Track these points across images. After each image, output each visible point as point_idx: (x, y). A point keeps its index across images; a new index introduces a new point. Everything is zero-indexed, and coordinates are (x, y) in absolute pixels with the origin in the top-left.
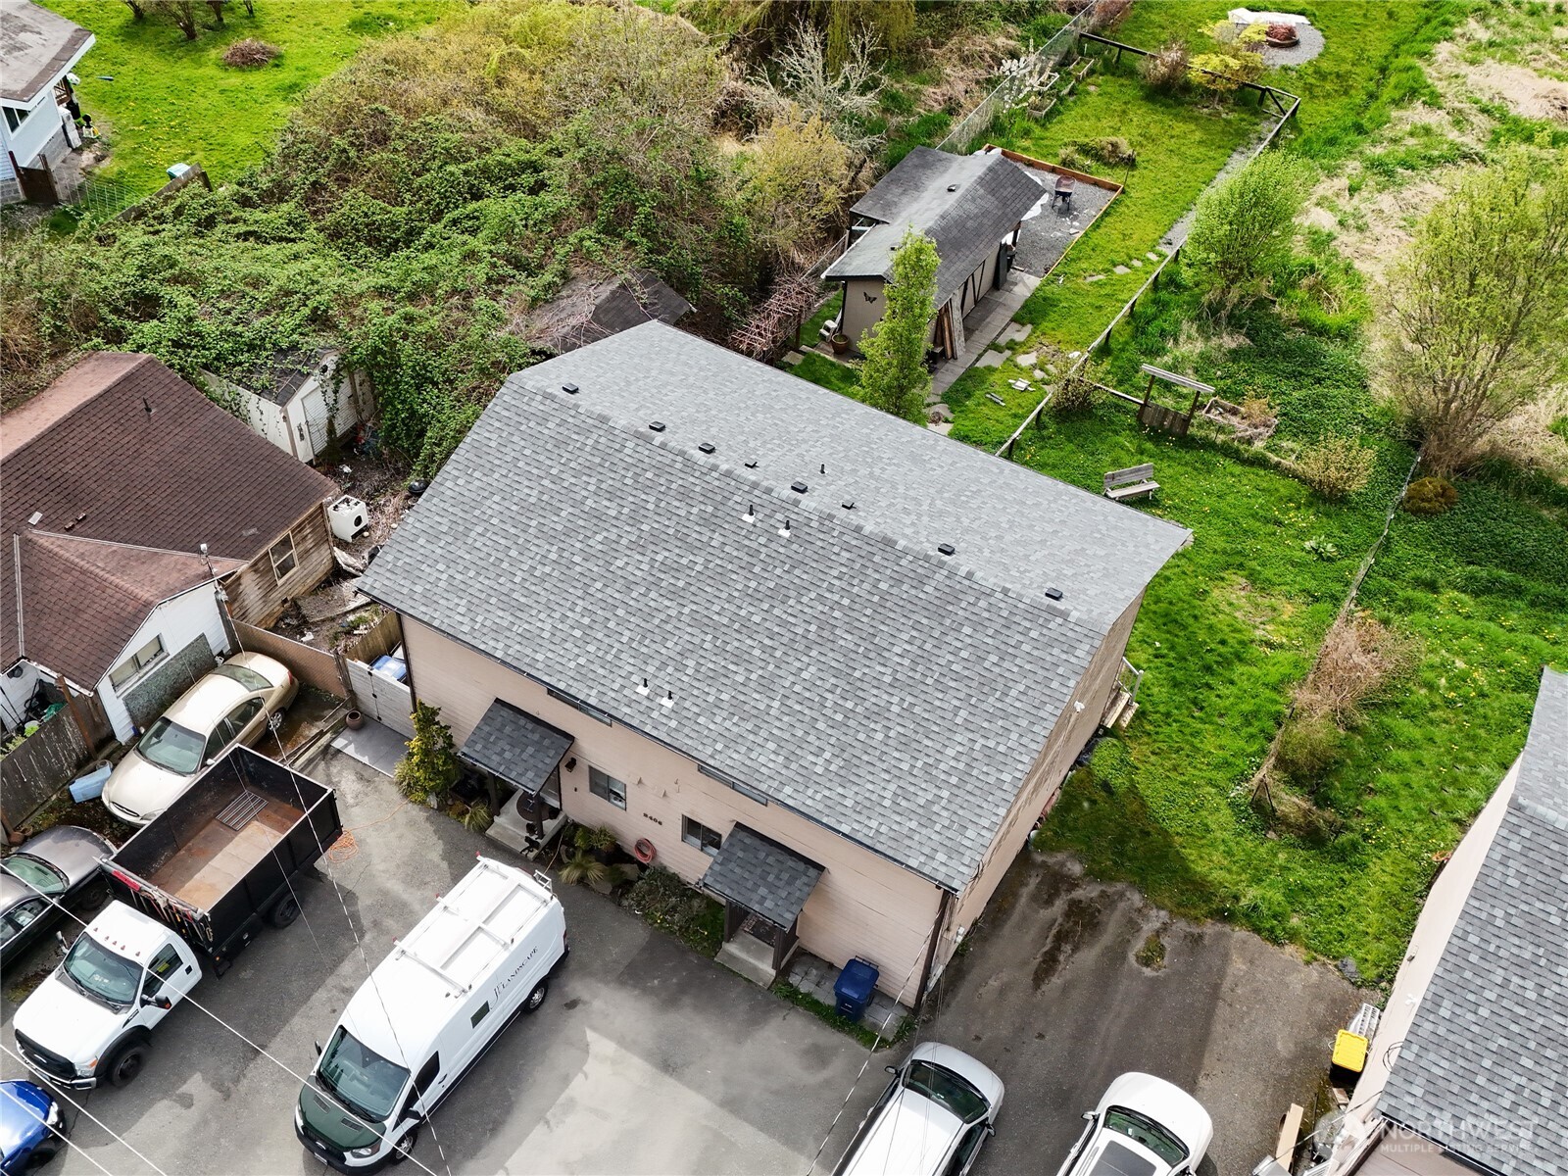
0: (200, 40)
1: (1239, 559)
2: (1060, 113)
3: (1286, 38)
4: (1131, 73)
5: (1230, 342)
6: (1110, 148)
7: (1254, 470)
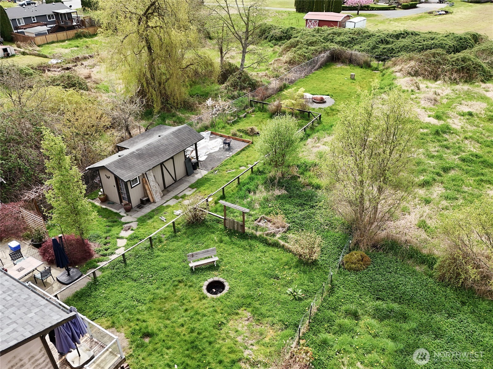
1: (249, 300)
2: (238, 122)
3: (321, 100)
4: (266, 110)
5: (277, 192)
6: (250, 130)
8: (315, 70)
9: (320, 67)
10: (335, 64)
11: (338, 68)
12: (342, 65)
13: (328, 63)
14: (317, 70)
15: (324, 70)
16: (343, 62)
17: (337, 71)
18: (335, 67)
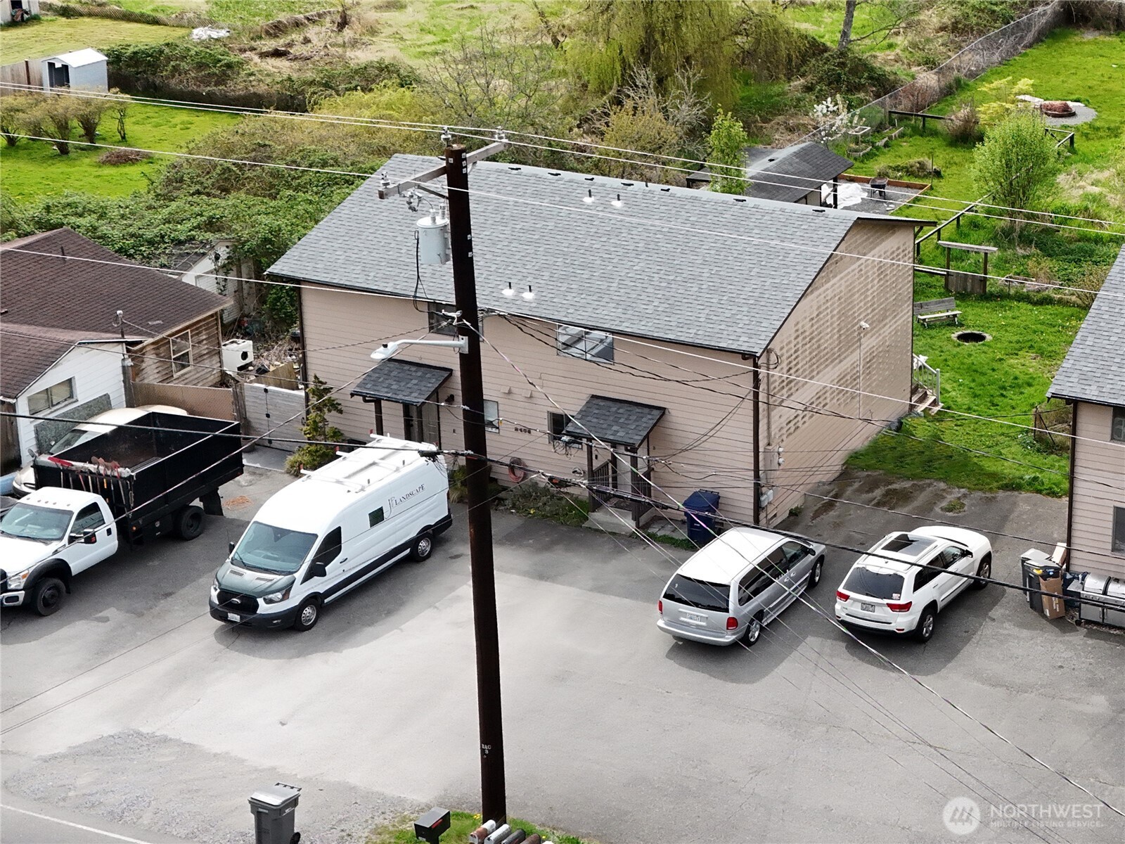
0: (72, 155)
1: (1029, 344)
2: (876, 155)
3: (1064, 111)
4: (935, 133)
5: (1023, 252)
6: (918, 165)
7: (1044, 307)
8: (1026, 47)
9: (1038, 40)
10: (1077, 32)
11: (1089, 43)
12: (1097, 33)
13: (1057, 30)
14: (1030, 46)
15: (1048, 47)
16: (1099, 27)
17: (1087, 48)
18: (1077, 39)
